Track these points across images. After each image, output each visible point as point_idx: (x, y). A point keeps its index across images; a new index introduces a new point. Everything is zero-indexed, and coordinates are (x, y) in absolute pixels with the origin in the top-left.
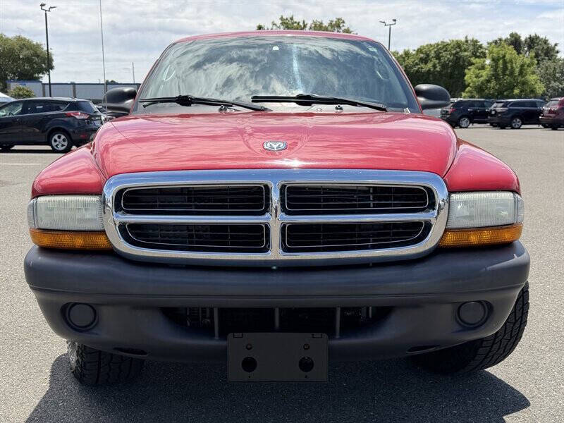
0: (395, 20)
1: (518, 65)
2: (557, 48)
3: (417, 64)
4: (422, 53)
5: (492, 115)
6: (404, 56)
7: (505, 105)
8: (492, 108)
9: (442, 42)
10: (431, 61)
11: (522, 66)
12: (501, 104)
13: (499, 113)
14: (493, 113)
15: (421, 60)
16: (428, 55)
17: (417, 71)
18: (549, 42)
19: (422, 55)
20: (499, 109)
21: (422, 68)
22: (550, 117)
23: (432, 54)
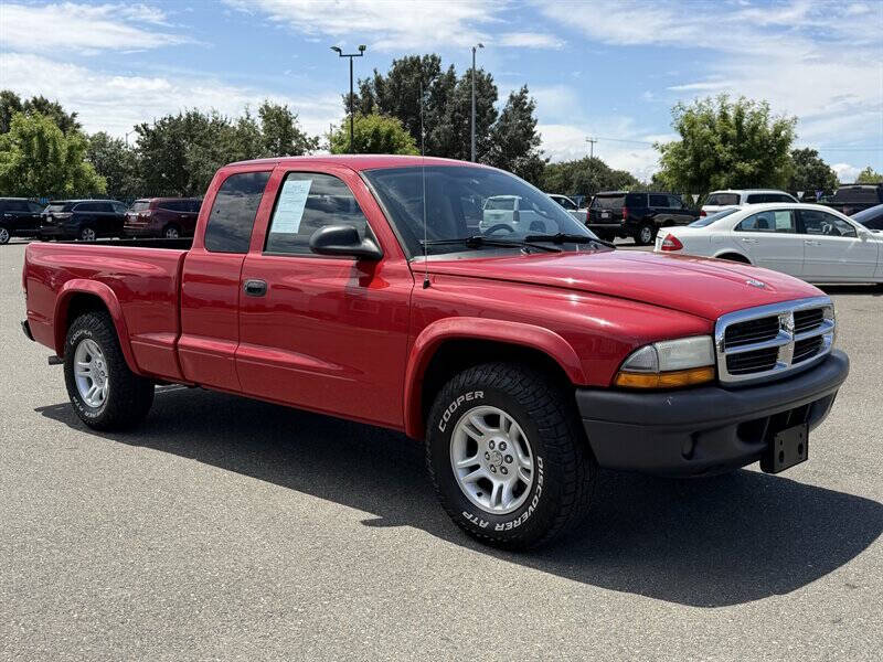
1: (65, 147)
2: (76, 121)
5: (46, 224)
7: (68, 208)
8: (46, 212)
11: (71, 148)
12: (62, 207)
13: (61, 220)
14: (49, 219)
18: (63, 110)
20: (59, 214)
22: (142, 226)
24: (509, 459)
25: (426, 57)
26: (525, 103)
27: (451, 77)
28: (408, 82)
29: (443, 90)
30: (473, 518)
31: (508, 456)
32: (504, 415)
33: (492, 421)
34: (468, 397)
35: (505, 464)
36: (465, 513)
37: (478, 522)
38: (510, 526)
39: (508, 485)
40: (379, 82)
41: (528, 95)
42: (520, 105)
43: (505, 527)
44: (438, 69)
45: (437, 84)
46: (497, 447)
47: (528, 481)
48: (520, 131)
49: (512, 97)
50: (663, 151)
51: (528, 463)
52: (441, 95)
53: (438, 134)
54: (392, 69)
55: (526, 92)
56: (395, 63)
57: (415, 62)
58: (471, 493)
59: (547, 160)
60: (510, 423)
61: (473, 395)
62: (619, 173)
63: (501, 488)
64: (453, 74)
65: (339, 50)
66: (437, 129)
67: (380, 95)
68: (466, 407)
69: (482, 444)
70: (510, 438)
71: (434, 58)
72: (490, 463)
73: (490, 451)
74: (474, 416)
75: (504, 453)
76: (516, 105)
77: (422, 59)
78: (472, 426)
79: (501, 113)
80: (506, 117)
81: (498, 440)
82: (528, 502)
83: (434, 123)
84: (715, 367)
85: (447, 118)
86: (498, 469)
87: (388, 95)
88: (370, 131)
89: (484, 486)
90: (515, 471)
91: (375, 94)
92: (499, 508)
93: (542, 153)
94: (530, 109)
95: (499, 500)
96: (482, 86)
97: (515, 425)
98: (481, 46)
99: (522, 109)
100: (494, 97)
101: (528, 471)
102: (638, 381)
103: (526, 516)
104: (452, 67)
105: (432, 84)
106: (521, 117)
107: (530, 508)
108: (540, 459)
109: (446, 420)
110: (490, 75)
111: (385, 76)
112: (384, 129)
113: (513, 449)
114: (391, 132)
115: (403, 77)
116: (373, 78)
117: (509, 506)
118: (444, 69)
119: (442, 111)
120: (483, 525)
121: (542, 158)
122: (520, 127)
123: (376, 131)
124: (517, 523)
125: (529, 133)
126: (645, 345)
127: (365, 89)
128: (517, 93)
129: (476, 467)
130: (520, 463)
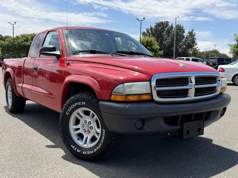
0: (15, 23)
3: (23, 42)
4: (25, 37)
6: (16, 38)
9: (33, 34)
10: (29, 41)
15: (25, 40)
16: (28, 39)
17: (23, 45)
19: (25, 38)
21: (26, 44)
23: (29, 38)
24: (91, 128)
25: (165, 22)
26: (193, 34)
27: (172, 27)
28: (159, 28)
29: (169, 30)
30: (75, 148)
31: (91, 127)
32: (92, 112)
33: (87, 113)
34: (79, 104)
35: (89, 129)
36: (72, 146)
37: (77, 150)
38: (89, 153)
39: (89, 137)
40: (151, 29)
41: (194, 32)
42: (191, 34)
43: (87, 153)
44: (168, 25)
45: (168, 29)
46: (87, 123)
47: (98, 137)
48: (191, 41)
49: (189, 32)
50: (231, 46)
51: (99, 131)
52: (168, 32)
53: (167, 42)
54: (155, 25)
55: (193, 30)
56: (156, 23)
57: (162, 23)
58: (75, 138)
59: (199, 50)
60: (94, 115)
61: (81, 103)
62: (223, 54)
63: (87, 138)
64: (172, 26)
65: (138, 19)
66: (167, 41)
67: (152, 32)
68: (78, 107)
69: (82, 121)
70: (93, 120)
71: (167, 22)
72: (84, 128)
73: (85, 124)
74: (80, 111)
75: (90, 126)
76: (190, 34)
77: (164, 22)
78: (79, 114)
79: (185, 37)
80: (187, 38)
81: (88, 120)
82: (97, 145)
83: (166, 39)
84: (151, 94)
85: (170, 38)
86: (87, 131)
87: (154, 32)
88: (146, 41)
89: (81, 136)
90: (93, 133)
91: (150, 32)
92: (85, 145)
93: (197, 47)
94: (194, 35)
95: (86, 142)
96: (180, 29)
97: (96, 117)
98: (178, 17)
99: (192, 35)
100: (184, 32)
101: (99, 134)
102: (118, 98)
103: (95, 150)
104: (172, 24)
105: (166, 29)
106: (191, 38)
107: (98, 147)
108: (104, 130)
109: (69, 111)
110: (183, 26)
111: (153, 27)
112: (149, 40)
113: (94, 125)
114: (151, 41)
115: (158, 27)
116: (150, 27)
117: (89, 145)
118: (170, 25)
119: (169, 36)
120: (78, 151)
121: (197, 49)
122: (191, 40)
123: (147, 41)
124: (92, 152)
125: (193, 42)
126: (120, 84)
127: (148, 31)
128: (191, 31)
129: (78, 129)
130: (95, 130)
